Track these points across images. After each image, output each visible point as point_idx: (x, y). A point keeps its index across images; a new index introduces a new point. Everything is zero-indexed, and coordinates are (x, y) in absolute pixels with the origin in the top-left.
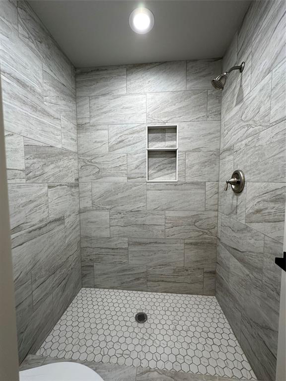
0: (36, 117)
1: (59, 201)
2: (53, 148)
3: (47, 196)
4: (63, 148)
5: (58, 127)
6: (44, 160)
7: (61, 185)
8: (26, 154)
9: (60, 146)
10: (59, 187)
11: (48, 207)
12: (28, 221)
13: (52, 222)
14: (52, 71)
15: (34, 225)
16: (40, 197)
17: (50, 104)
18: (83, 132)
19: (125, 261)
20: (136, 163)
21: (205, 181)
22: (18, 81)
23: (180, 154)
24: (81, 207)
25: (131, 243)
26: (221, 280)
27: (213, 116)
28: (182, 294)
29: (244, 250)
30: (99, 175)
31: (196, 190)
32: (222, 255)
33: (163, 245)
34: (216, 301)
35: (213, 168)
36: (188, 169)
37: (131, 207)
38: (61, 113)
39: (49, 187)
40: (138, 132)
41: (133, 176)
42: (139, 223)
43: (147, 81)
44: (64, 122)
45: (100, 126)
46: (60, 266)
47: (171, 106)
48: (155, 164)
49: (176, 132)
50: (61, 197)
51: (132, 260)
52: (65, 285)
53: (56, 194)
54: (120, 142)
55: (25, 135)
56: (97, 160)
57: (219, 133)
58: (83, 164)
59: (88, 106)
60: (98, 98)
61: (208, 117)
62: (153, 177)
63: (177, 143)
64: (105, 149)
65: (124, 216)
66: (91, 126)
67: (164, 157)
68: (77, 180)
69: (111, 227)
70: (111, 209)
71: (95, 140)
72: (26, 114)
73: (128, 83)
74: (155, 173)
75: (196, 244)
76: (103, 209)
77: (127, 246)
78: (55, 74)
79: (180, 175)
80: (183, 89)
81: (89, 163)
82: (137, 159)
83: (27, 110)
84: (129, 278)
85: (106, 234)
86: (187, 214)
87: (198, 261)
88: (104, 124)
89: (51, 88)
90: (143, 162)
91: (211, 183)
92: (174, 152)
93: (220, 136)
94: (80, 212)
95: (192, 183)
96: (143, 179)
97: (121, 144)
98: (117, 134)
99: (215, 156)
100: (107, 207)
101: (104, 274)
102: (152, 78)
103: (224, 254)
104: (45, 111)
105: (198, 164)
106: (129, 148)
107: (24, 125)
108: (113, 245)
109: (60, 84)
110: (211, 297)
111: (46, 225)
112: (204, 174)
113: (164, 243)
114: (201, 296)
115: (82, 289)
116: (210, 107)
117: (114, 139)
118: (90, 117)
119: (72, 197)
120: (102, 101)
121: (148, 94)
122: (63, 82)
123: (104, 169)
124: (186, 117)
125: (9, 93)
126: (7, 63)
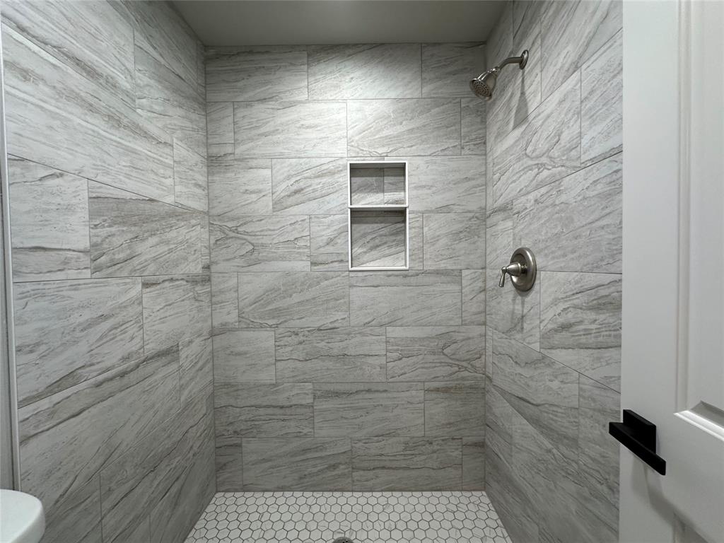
0: (119, 140)
1: (168, 314)
2: (155, 203)
3: (141, 303)
4: (177, 204)
5: (166, 161)
6: (133, 229)
7: (172, 280)
8: (93, 214)
9: (170, 199)
10: (167, 284)
11: (141, 327)
12: (95, 361)
13: (151, 359)
14: (155, 48)
15: (108, 370)
16: (125, 307)
17: (149, 114)
18: (219, 172)
19: (305, 431)
20: (329, 233)
21: (459, 267)
22: (78, 63)
23: (412, 216)
24: (215, 324)
25: (319, 393)
26: (496, 458)
27: (472, 147)
28: (422, 491)
29: (538, 401)
30: (254, 257)
31: (445, 285)
32: (497, 411)
33: (384, 395)
34: (487, 501)
35: (474, 243)
36: (428, 246)
37: (319, 320)
38: (173, 133)
39: (146, 285)
40: (332, 173)
41: (321, 258)
42: (335, 352)
43: (348, 78)
44: (181, 150)
45: (255, 161)
46: (169, 454)
47: (394, 125)
48: (364, 235)
49: (404, 175)
50: (170, 305)
51: (321, 428)
52: (180, 492)
53: (159, 300)
54: (296, 192)
55: (91, 176)
56: (249, 228)
57: (484, 179)
58: (220, 235)
59: (230, 119)
60: (252, 106)
61: (463, 148)
62: (361, 260)
63: (408, 197)
64: (265, 205)
65: (305, 339)
66: (236, 160)
67: (381, 223)
68: (207, 267)
69: (278, 364)
70: (277, 326)
71: (244, 188)
72: (93, 131)
73: (312, 79)
74: (365, 253)
75: (446, 390)
76: (261, 326)
77: (311, 401)
78: (161, 55)
79: (413, 257)
80: (417, 94)
81: (233, 235)
82: (329, 226)
83: (98, 124)
84: (315, 466)
85: (267, 376)
86: (428, 331)
87: (450, 424)
88: (264, 156)
89: (152, 82)
90: (342, 232)
91: (473, 271)
92: (402, 213)
93: (486, 184)
94: (213, 334)
95: (438, 272)
96: (344, 264)
97: (297, 196)
98: (289, 177)
99: (478, 222)
100: (271, 322)
101: (265, 460)
102: (357, 73)
103: (501, 408)
104: (138, 126)
105: (447, 234)
106: (313, 204)
107: (89, 156)
108: (281, 399)
109: (173, 76)
110: (478, 494)
111: (138, 366)
112: (457, 254)
113: (385, 391)
114: (458, 494)
115: (218, 495)
116: (466, 130)
117: (284, 186)
118: (236, 143)
119: (197, 304)
120: (259, 110)
121: (350, 103)
122: (178, 72)
123: (262, 245)
124: (422, 147)
125: (54, 87)
126: (53, 24)
